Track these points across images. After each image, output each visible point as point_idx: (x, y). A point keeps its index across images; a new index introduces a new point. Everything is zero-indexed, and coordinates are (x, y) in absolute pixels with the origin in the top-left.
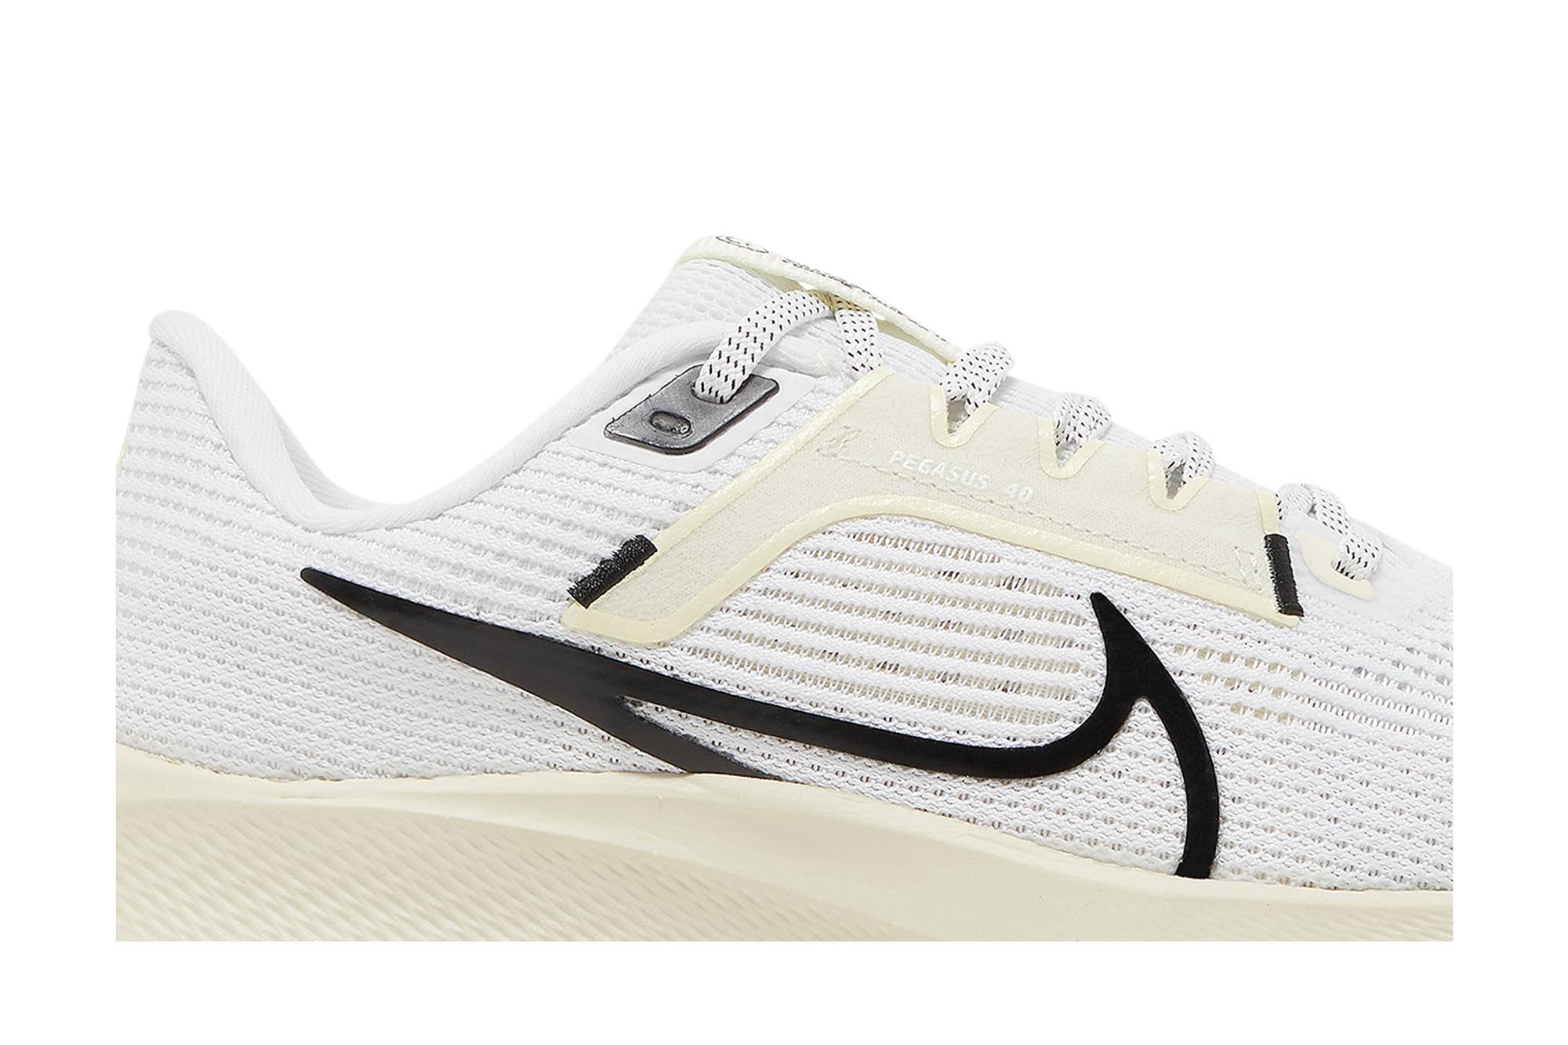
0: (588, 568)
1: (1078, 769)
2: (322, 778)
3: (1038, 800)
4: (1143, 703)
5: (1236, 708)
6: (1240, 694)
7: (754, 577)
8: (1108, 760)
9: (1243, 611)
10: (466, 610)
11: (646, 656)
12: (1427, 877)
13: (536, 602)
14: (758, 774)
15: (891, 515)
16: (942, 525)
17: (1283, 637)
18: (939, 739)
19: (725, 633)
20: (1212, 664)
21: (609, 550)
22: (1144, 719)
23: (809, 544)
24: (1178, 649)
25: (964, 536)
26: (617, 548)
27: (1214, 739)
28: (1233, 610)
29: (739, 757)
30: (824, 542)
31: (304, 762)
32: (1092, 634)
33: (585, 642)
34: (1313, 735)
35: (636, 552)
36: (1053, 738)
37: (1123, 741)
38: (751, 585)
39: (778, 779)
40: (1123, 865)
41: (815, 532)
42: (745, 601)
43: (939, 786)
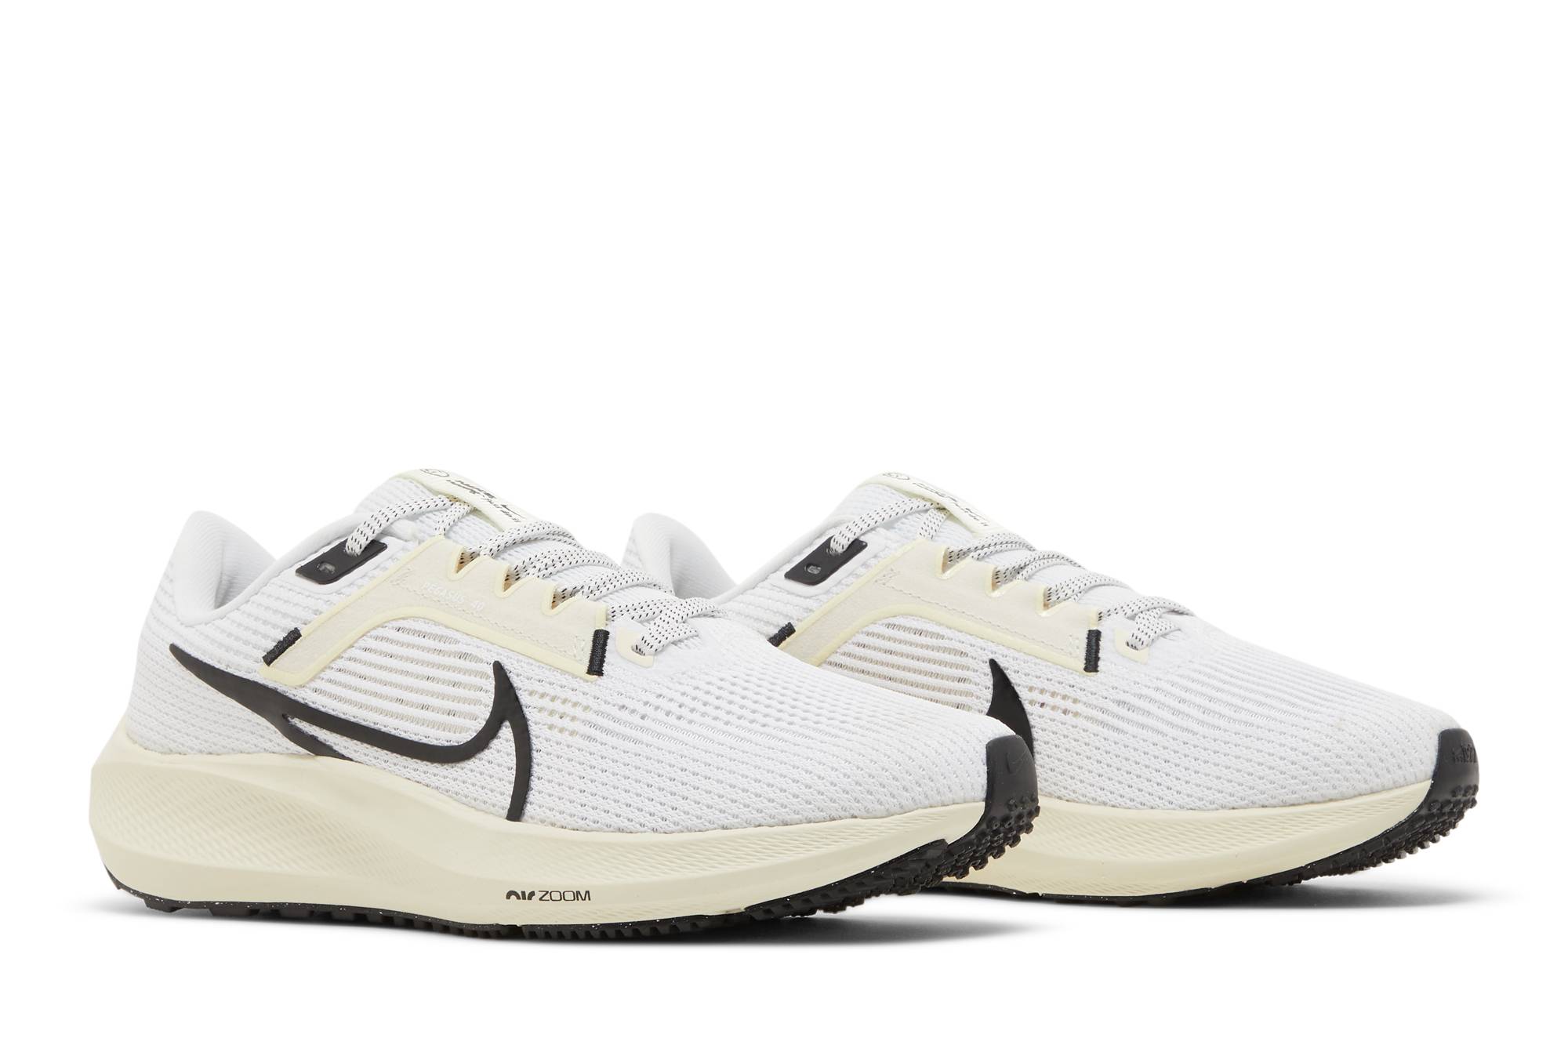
0: (271, 645)
1: (473, 759)
2: (180, 754)
3: (455, 775)
4: (507, 723)
5: (551, 727)
6: (555, 720)
7: (345, 651)
8: (486, 754)
9: (567, 672)
10: (222, 667)
11: (294, 692)
12: (622, 825)
13: (250, 664)
14: (343, 757)
15: (416, 618)
16: (437, 624)
17: (585, 687)
18: (417, 740)
19: (330, 681)
20: (545, 702)
21: (281, 636)
22: (506, 732)
23: (374, 633)
24: (531, 694)
25: (447, 630)
26: (285, 635)
27: (536, 743)
28: (564, 672)
29: (336, 748)
30: (380, 632)
31: (173, 746)
32: (490, 684)
33: (271, 685)
34: (586, 743)
35: (294, 636)
36: (465, 741)
37: (495, 744)
38: (344, 655)
39: (351, 760)
40: (486, 812)
41: (378, 626)
42: (340, 663)
43: (416, 766)
